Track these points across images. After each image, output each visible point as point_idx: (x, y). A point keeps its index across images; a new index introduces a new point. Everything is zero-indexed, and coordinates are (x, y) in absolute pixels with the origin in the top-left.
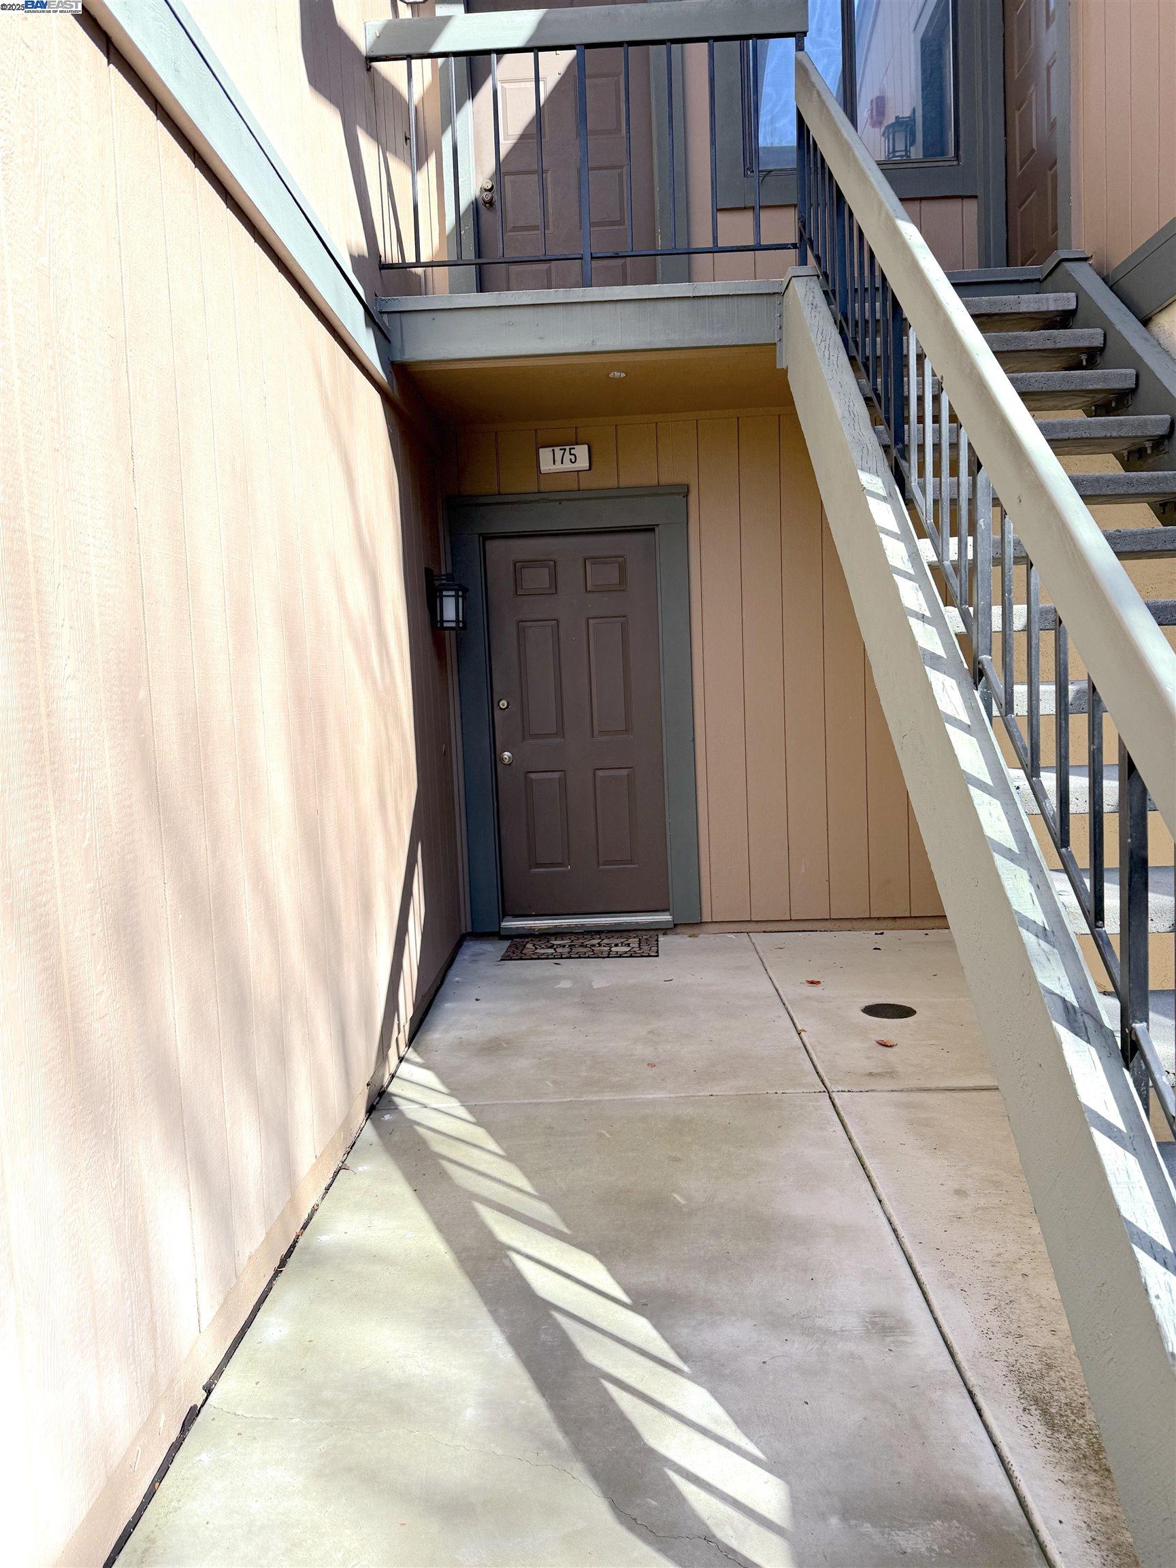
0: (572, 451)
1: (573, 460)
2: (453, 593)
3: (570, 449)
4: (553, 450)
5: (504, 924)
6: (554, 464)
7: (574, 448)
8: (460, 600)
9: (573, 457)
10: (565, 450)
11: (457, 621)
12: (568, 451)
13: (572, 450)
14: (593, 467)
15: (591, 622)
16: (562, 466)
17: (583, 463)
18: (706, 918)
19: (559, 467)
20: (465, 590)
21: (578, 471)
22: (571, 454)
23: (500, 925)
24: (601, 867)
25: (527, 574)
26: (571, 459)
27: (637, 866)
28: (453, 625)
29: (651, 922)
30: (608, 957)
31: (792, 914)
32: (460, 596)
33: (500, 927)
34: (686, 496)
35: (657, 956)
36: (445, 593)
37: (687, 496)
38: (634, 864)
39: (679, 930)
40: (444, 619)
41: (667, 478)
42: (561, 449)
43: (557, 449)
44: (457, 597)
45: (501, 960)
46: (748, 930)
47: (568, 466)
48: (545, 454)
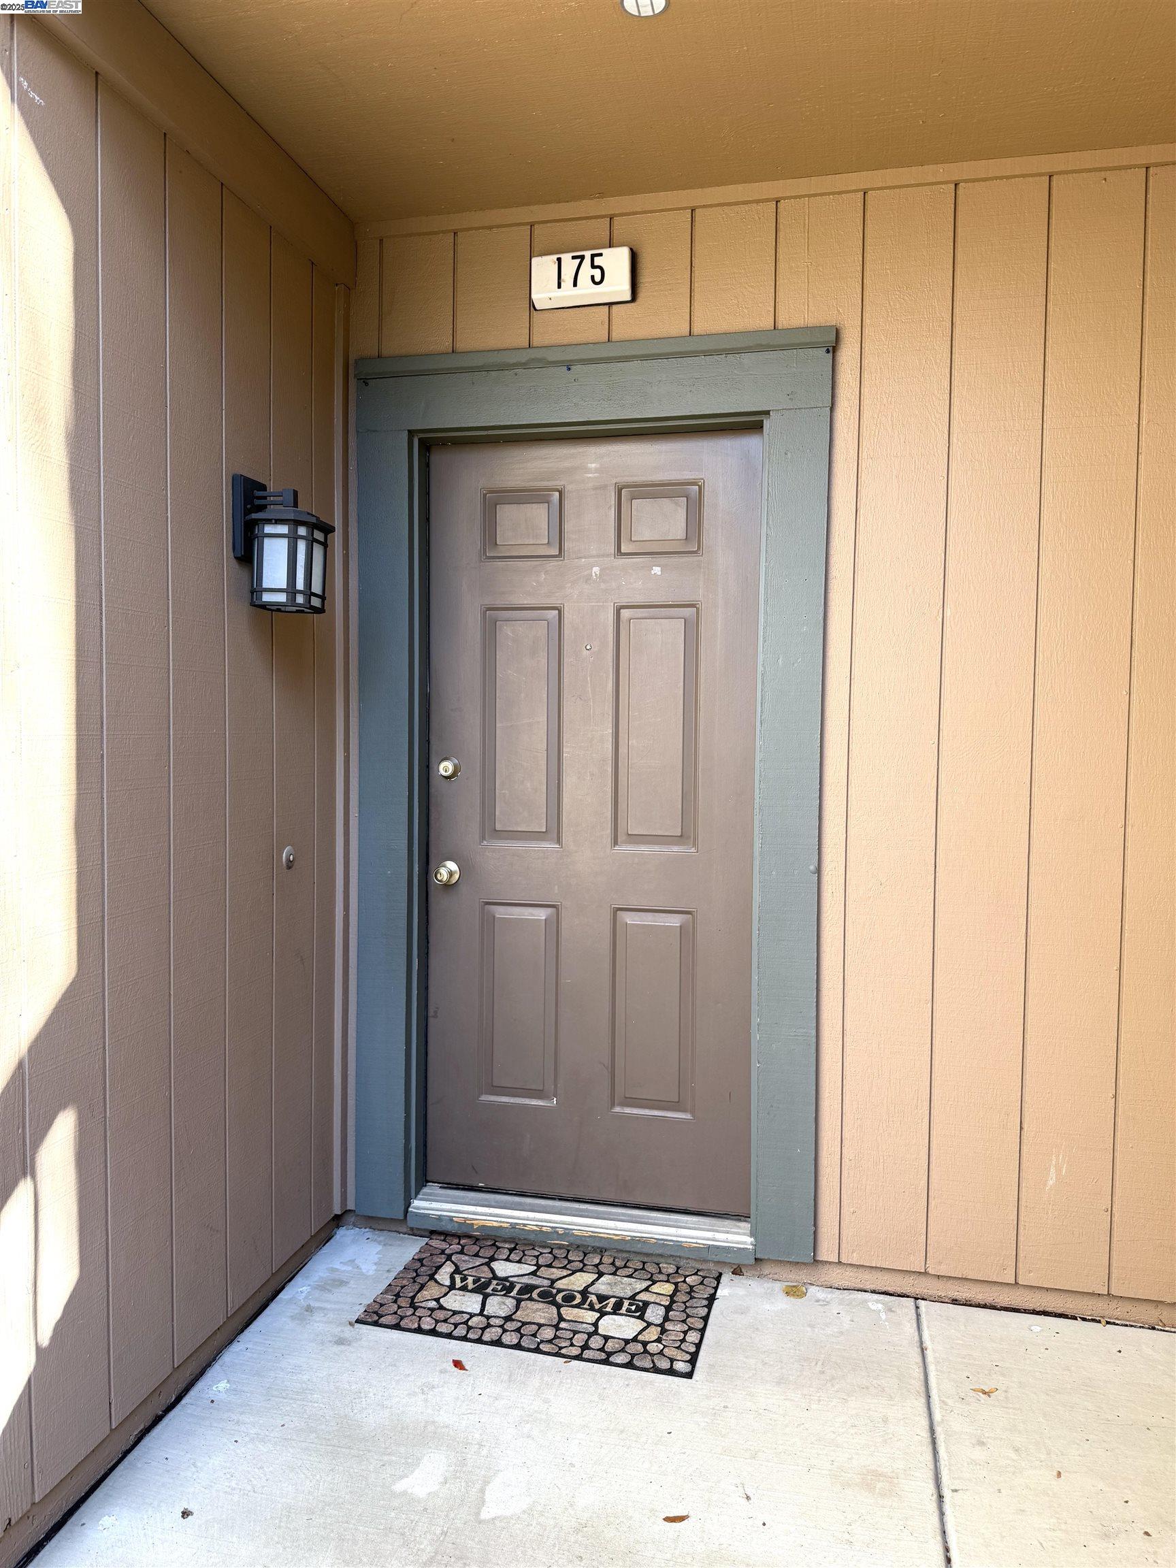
0: (597, 261)
1: (598, 279)
2: (283, 529)
3: (593, 256)
4: (559, 260)
5: (419, 1205)
6: (559, 287)
7: (601, 255)
8: (302, 547)
9: (597, 273)
10: (582, 258)
11: (291, 590)
12: (587, 261)
13: (596, 259)
14: (642, 295)
15: (625, 613)
16: (576, 291)
17: (618, 284)
18: (827, 1252)
19: (568, 295)
20: (328, 530)
21: (610, 304)
22: (593, 266)
23: (408, 1205)
24: (617, 1109)
25: (508, 515)
26: (593, 277)
27: (688, 1116)
28: (282, 598)
29: (709, 1247)
30: (578, 1358)
31: (1020, 1272)
32: (302, 537)
33: (406, 1211)
34: (833, 349)
35: (689, 1375)
36: (269, 529)
37: (834, 352)
38: (684, 1111)
39: (767, 1269)
40: (265, 585)
41: (795, 315)
42: (574, 258)
43: (566, 258)
44: (293, 539)
45: (358, 1321)
46: (918, 1290)
47: (586, 292)
48: (543, 268)
